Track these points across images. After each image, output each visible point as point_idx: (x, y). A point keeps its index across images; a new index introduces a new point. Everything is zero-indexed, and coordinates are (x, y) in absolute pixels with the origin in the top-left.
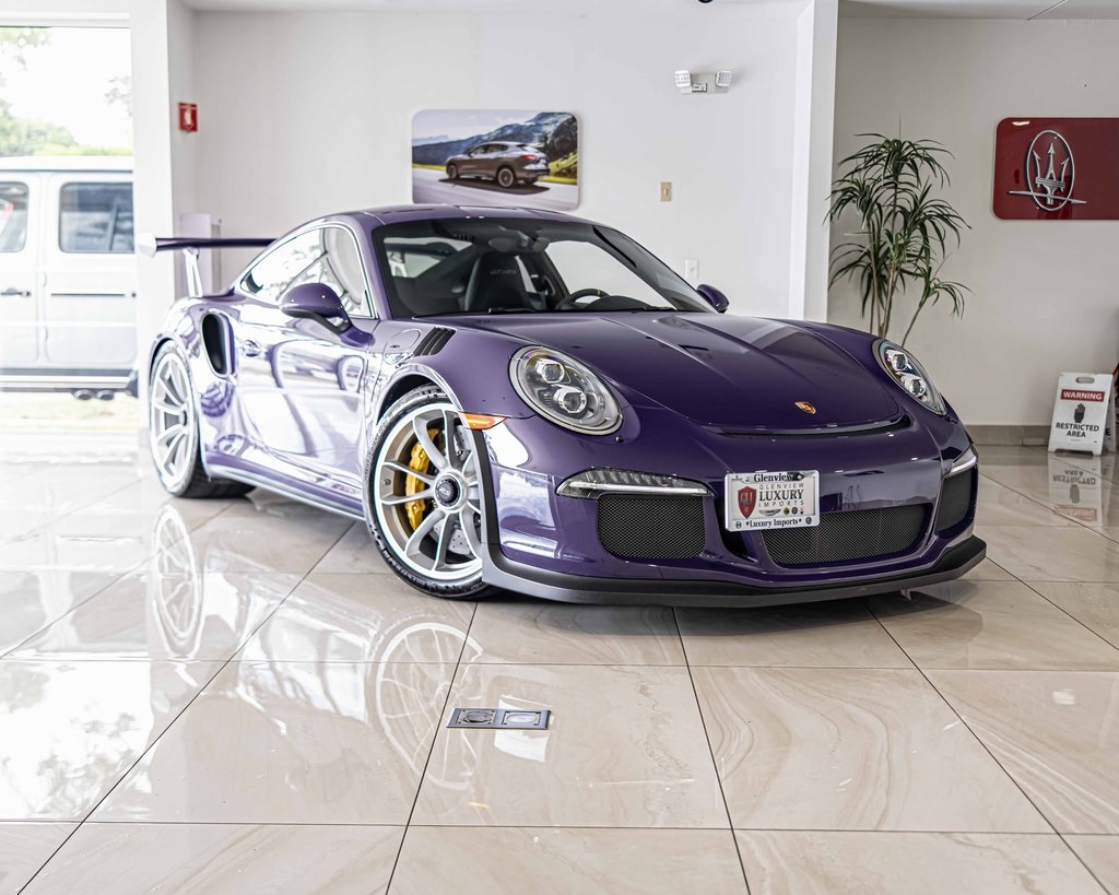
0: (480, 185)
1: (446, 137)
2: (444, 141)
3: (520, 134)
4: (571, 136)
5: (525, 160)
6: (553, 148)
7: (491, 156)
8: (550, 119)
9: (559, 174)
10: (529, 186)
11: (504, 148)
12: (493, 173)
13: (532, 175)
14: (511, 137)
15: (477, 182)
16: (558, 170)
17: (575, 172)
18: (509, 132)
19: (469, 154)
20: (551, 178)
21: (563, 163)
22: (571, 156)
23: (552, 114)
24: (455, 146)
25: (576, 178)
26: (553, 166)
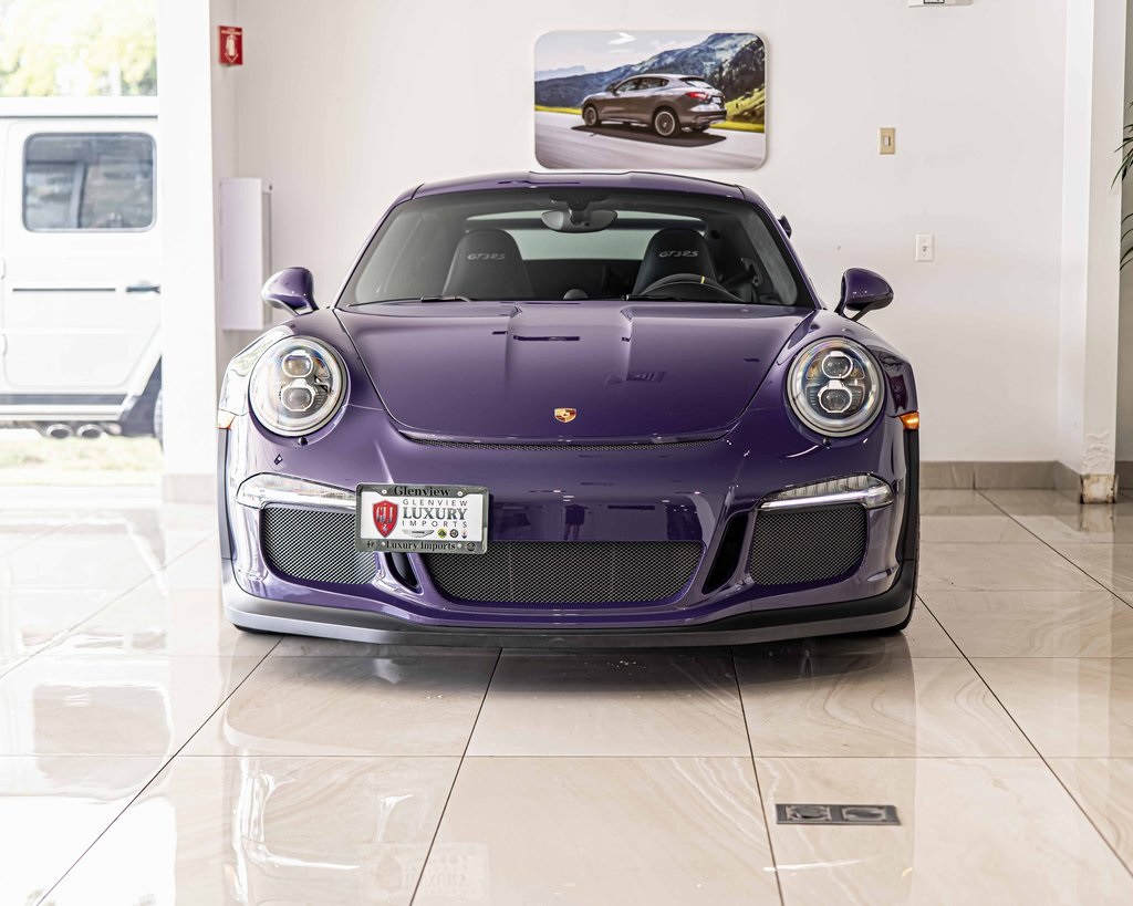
0: (628, 134)
1: (582, 68)
2: (580, 74)
3: (683, 63)
4: (756, 65)
5: (691, 99)
6: (731, 81)
7: (645, 93)
8: (727, 43)
9: (739, 118)
10: (696, 134)
11: (662, 82)
12: (647, 117)
13: (701, 120)
14: (673, 68)
15: (625, 130)
16: (737, 112)
17: (762, 115)
18: (670, 60)
19: (614, 92)
20: (728, 124)
21: (744, 103)
22: (756, 93)
23: (728, 36)
24: (595, 80)
25: (763, 123)
26: (730, 107)
